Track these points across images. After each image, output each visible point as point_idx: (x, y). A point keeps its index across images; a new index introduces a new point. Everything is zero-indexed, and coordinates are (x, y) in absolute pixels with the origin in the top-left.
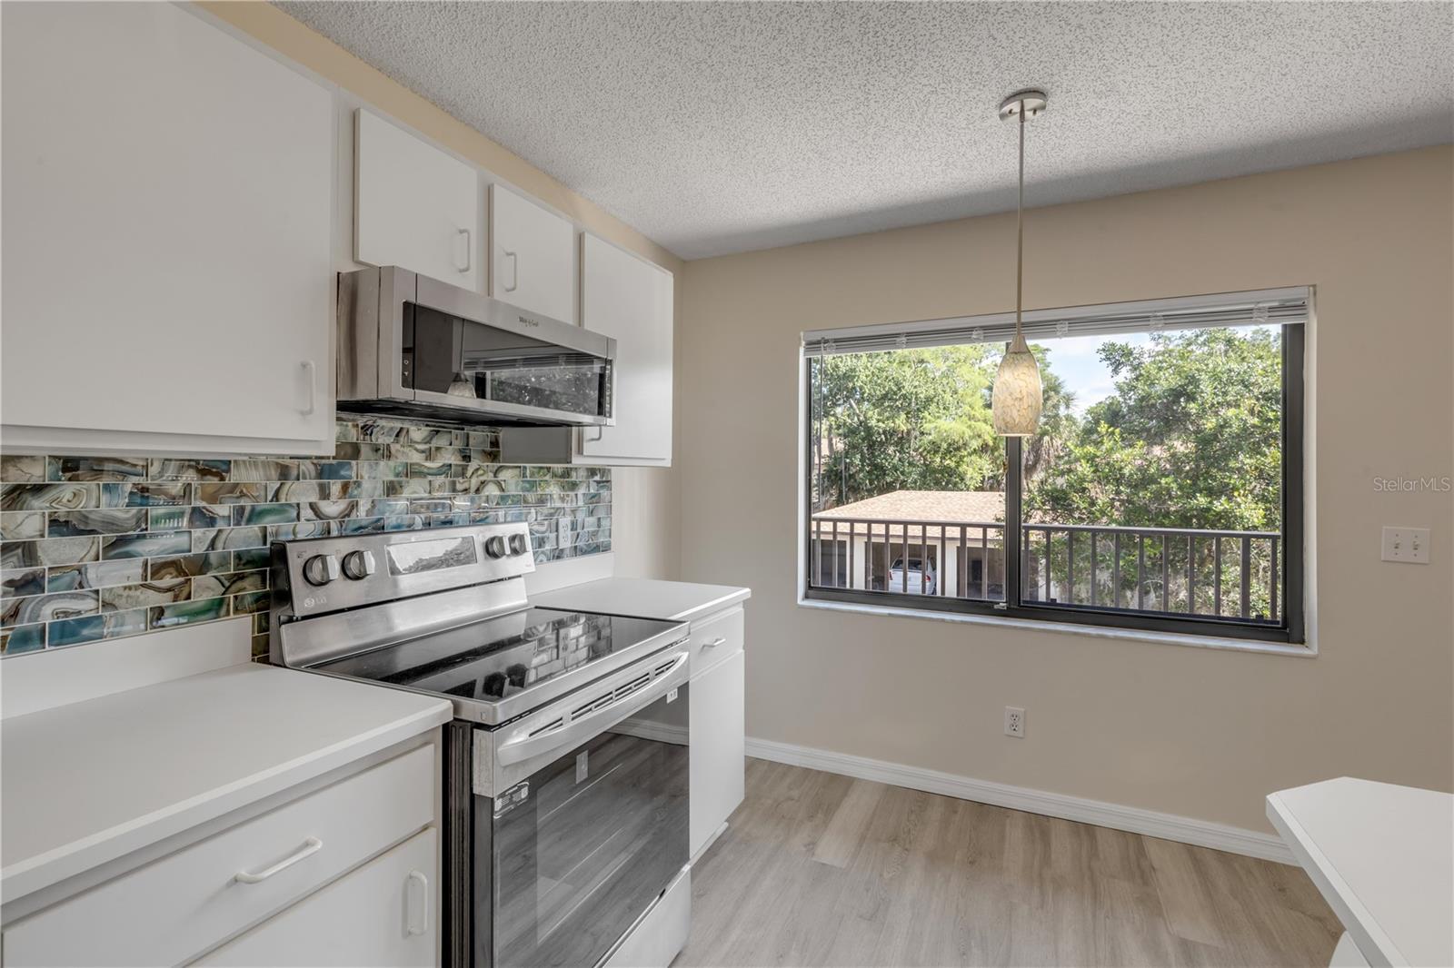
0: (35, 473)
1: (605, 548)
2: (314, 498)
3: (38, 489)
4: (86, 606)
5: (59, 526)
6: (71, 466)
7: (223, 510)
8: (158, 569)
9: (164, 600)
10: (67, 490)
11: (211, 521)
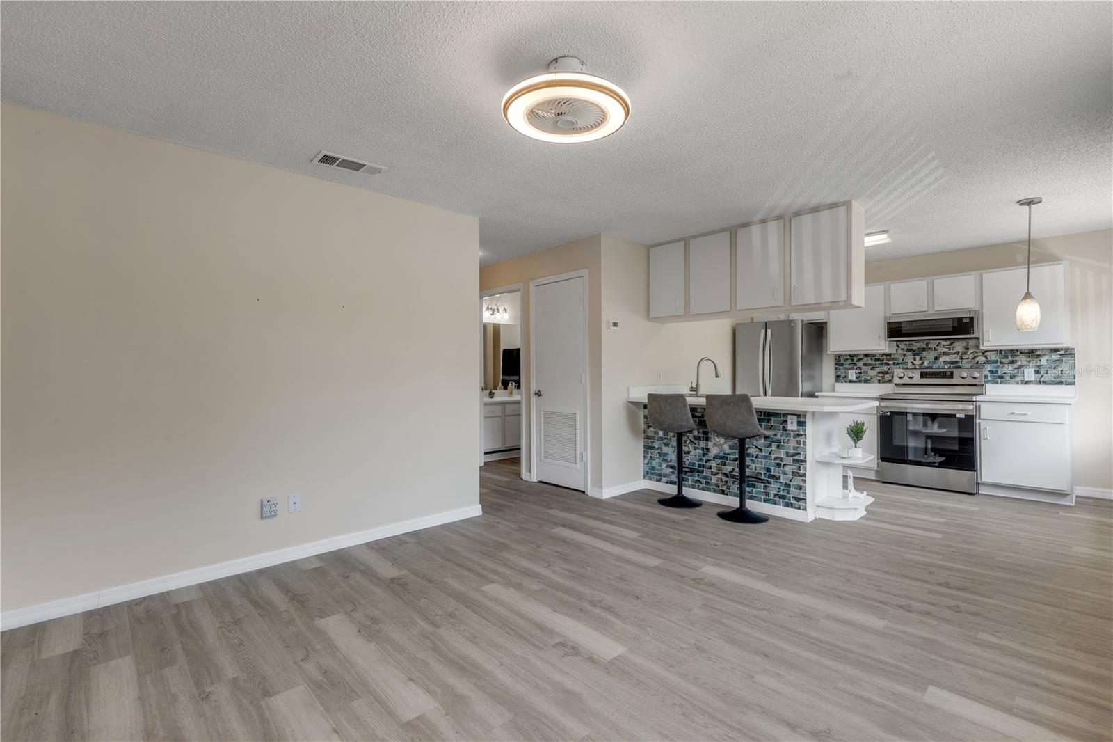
0: (861, 357)
1: (1074, 383)
2: (912, 360)
3: (861, 359)
4: (869, 378)
5: (864, 365)
6: (866, 355)
7: (891, 363)
8: (879, 373)
9: (880, 378)
10: (865, 359)
11: (889, 365)
